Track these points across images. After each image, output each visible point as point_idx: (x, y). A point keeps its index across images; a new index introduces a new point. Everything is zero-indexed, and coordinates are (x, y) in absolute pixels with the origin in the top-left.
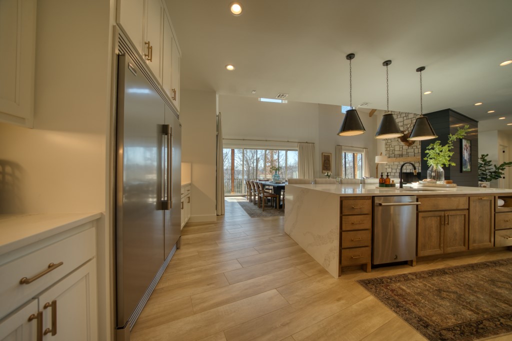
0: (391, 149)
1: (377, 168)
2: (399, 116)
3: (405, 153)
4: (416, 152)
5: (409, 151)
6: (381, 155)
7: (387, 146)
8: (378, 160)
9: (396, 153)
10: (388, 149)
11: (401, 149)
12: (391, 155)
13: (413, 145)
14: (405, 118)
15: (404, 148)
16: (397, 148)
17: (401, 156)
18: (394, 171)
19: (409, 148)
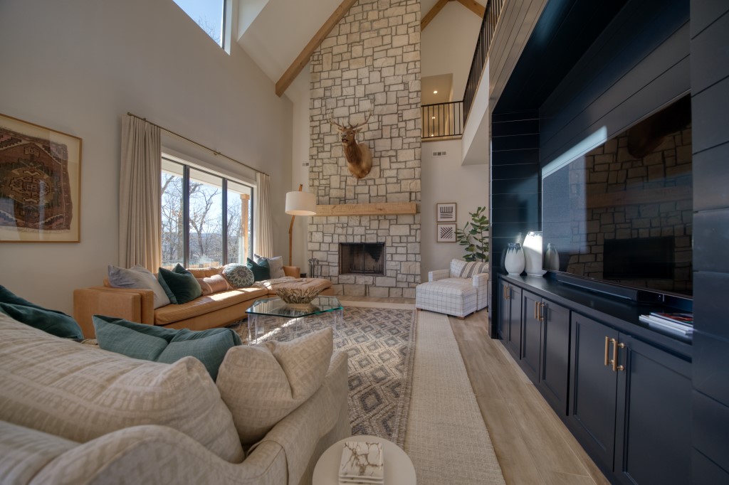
0: (323, 182)
1: (290, 232)
2: (340, 103)
3: (350, 195)
4: (372, 195)
5: (359, 189)
6: (300, 190)
7: (313, 176)
8: (291, 204)
9: (334, 193)
10: (316, 183)
11: (343, 186)
12: (323, 199)
13: (368, 177)
14: (353, 110)
15: (349, 182)
16: (335, 182)
17: (343, 200)
18: (328, 239)
19: (360, 183)
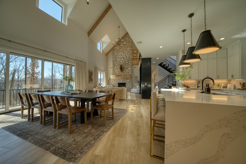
0: (115, 72)
1: (109, 81)
2: (118, 58)
3: (120, 75)
9: (117, 74)
10: (114, 72)
13: (123, 72)
14: (120, 60)
15: (120, 72)
16: (117, 72)
18: (116, 82)
